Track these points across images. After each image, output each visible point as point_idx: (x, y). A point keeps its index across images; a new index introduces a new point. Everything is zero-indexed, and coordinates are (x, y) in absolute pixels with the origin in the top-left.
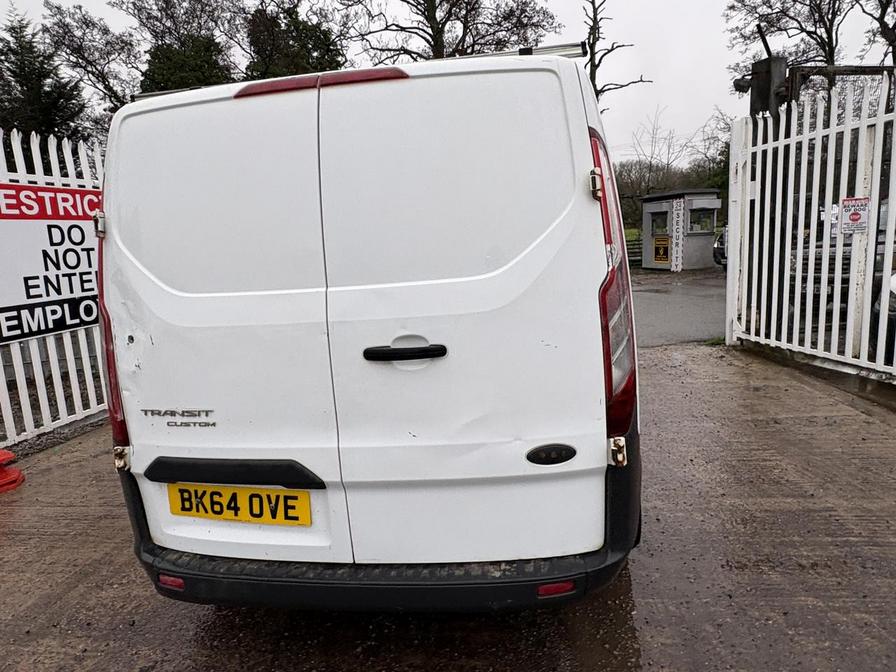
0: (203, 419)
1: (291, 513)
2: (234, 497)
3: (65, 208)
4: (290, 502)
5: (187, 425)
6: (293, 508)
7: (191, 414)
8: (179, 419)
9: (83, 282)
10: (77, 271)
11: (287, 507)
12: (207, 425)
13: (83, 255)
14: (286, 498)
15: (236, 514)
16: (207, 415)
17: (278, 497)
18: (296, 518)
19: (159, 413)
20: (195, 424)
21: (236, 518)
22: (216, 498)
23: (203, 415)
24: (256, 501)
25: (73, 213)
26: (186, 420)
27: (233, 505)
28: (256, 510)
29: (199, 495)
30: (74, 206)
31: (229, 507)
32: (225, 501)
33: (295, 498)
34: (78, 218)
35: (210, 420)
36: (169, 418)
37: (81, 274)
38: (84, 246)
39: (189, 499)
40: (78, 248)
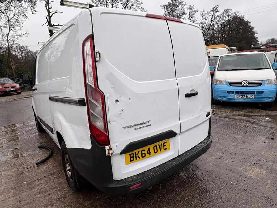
0: (147, 124)
1: (165, 147)
2: (149, 149)
4: (165, 144)
5: (141, 128)
6: (165, 146)
7: (143, 123)
8: (138, 127)
11: (164, 146)
12: (148, 126)
14: (164, 143)
15: (150, 155)
16: (148, 123)
17: (161, 144)
18: (167, 149)
19: (131, 127)
20: (144, 127)
21: (150, 156)
22: (143, 152)
23: (147, 123)
24: (155, 148)
26: (141, 126)
27: (149, 152)
28: (156, 151)
29: (137, 153)
31: (148, 153)
32: (146, 152)
33: (166, 143)
35: (149, 124)
36: (135, 127)
39: (133, 157)
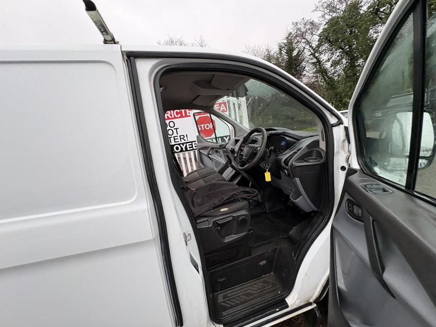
3: (167, 116)
9: (175, 139)
10: (172, 136)
13: (175, 131)
25: (170, 117)
30: (171, 115)
34: (172, 118)
37: (174, 137)
38: (175, 128)
40: (172, 129)
